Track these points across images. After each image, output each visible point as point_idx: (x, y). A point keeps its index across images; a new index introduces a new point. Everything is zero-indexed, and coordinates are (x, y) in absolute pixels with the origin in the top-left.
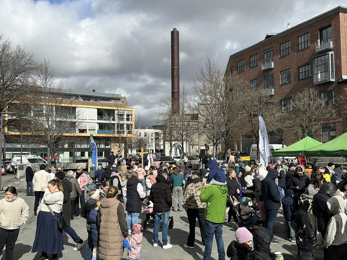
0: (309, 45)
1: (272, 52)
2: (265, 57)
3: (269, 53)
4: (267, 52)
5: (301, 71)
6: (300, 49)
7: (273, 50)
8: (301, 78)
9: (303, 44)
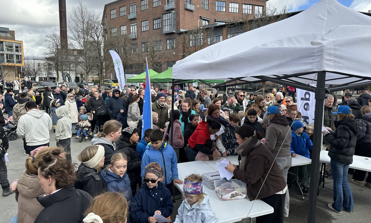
0: (160, 4)
1: (135, 6)
2: (131, 9)
3: (133, 6)
4: (132, 6)
5: (155, 23)
6: (154, 6)
7: (136, 4)
8: (155, 28)
9: (156, 2)
